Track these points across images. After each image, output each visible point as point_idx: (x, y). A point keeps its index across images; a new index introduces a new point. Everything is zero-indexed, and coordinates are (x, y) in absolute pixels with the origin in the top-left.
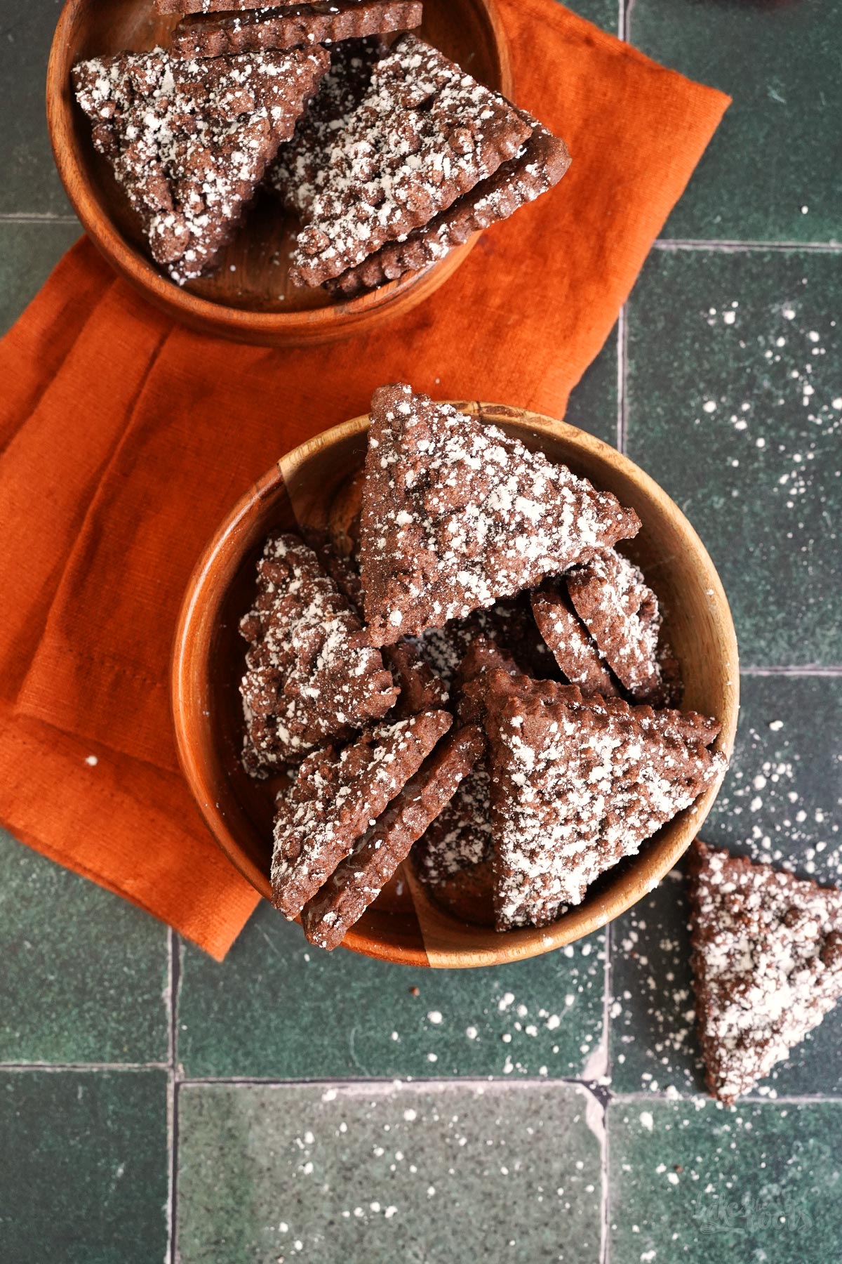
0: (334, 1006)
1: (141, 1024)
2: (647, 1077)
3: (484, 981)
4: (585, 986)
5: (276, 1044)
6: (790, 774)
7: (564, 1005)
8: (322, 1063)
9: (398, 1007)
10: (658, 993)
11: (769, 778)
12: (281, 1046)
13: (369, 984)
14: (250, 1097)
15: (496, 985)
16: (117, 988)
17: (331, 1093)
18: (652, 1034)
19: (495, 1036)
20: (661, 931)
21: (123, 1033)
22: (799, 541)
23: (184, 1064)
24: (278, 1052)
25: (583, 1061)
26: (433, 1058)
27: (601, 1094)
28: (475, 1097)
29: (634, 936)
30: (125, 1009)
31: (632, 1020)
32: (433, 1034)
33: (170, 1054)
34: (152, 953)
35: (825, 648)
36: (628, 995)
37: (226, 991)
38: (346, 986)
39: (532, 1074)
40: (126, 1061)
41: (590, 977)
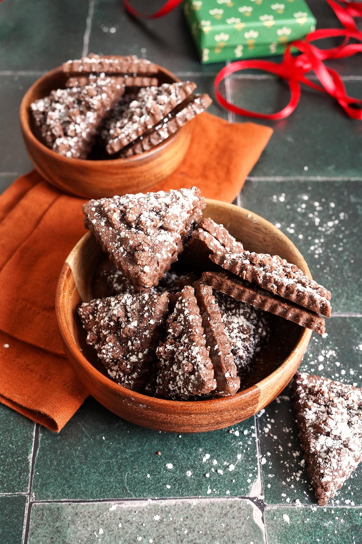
0: (117, 462)
1: (15, 472)
2: (284, 495)
3: (195, 448)
4: (247, 449)
5: (85, 481)
6: (335, 355)
7: (236, 459)
8: (109, 491)
9: (150, 461)
10: (284, 453)
11: (325, 357)
12: (88, 482)
13: (135, 450)
14: (70, 509)
15: (201, 450)
16: (5, 454)
17: (114, 506)
18: (284, 473)
19: (201, 475)
20: (282, 424)
21: (5, 477)
22: (322, 268)
23: (35, 492)
24: (86, 485)
25: (249, 487)
26: (169, 487)
27: (261, 505)
28: (192, 507)
29: (269, 426)
30: (8, 465)
31: (272, 466)
32: (168, 475)
33: (28, 488)
34: (25, 437)
35: (341, 306)
36: (269, 454)
37: (61, 455)
38: (124, 451)
39: (222, 494)
40: (5, 492)
41: (249, 445)
